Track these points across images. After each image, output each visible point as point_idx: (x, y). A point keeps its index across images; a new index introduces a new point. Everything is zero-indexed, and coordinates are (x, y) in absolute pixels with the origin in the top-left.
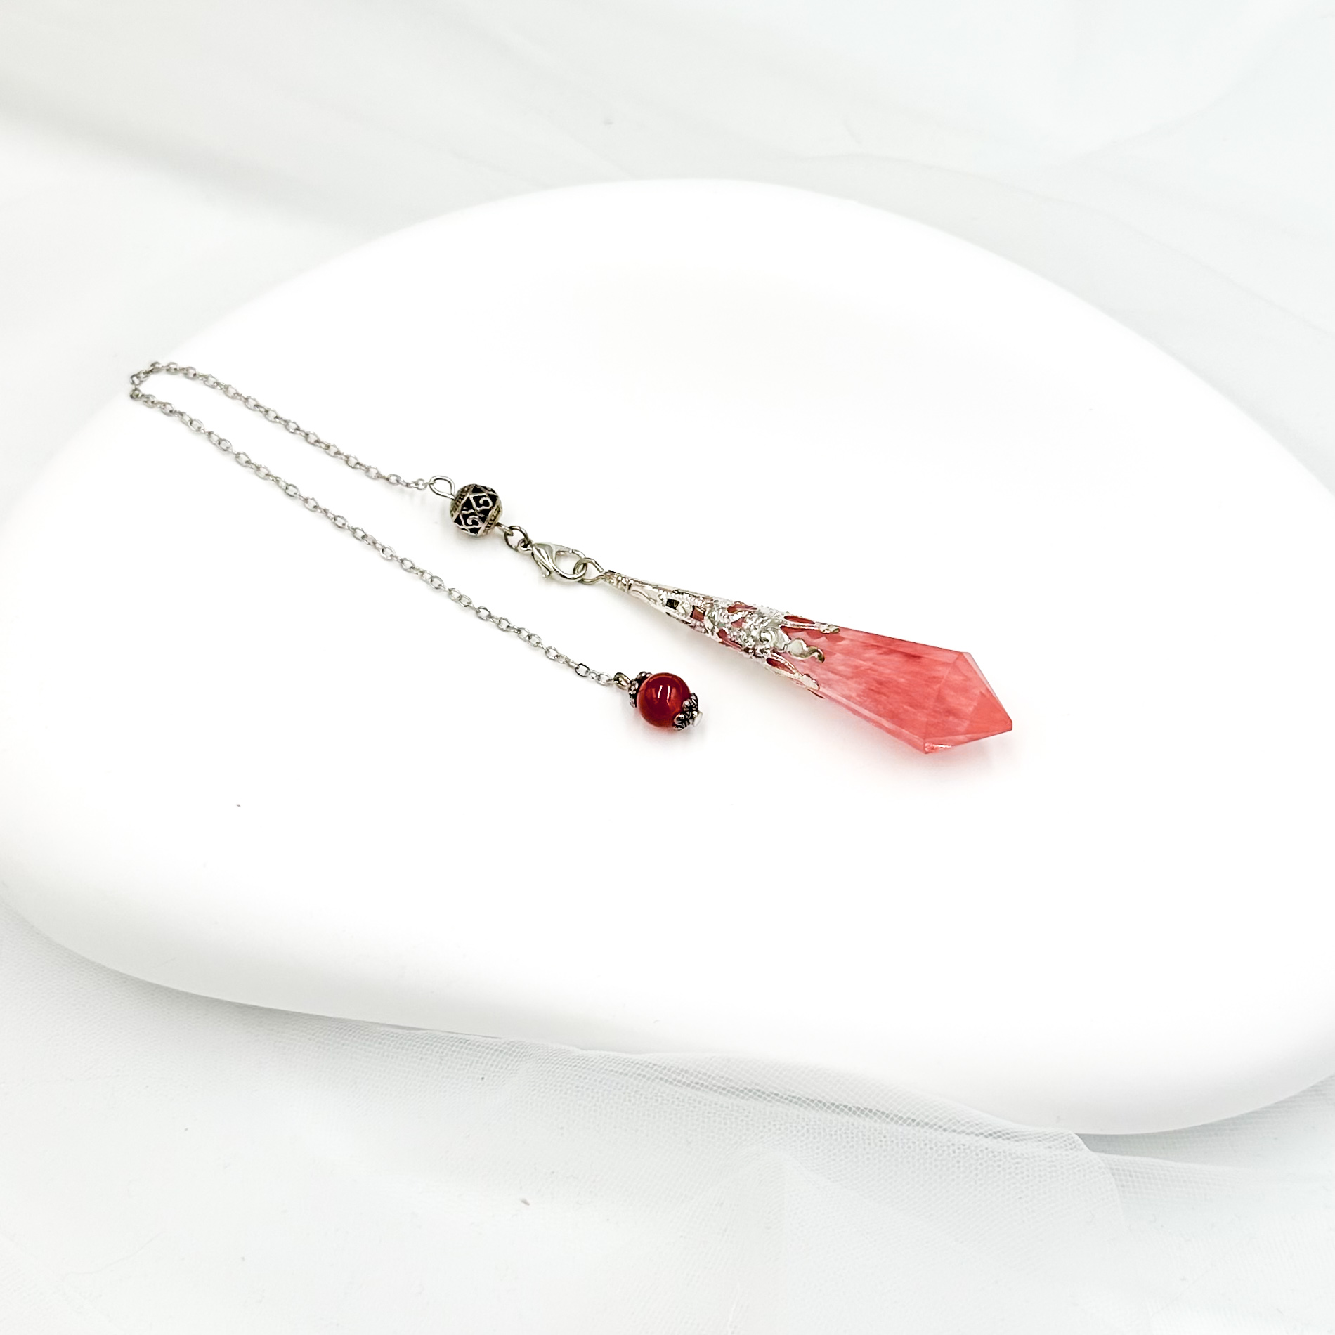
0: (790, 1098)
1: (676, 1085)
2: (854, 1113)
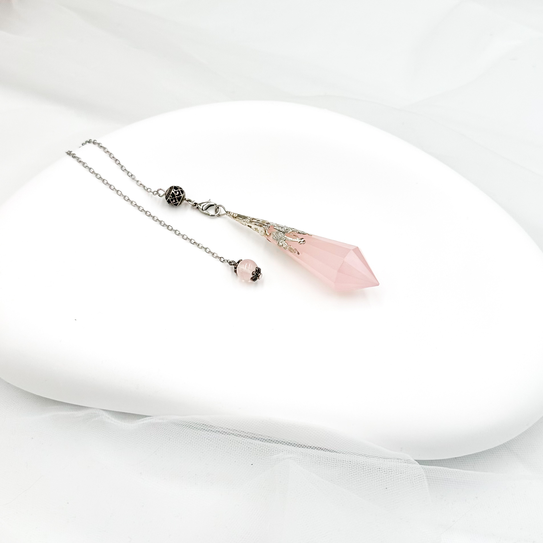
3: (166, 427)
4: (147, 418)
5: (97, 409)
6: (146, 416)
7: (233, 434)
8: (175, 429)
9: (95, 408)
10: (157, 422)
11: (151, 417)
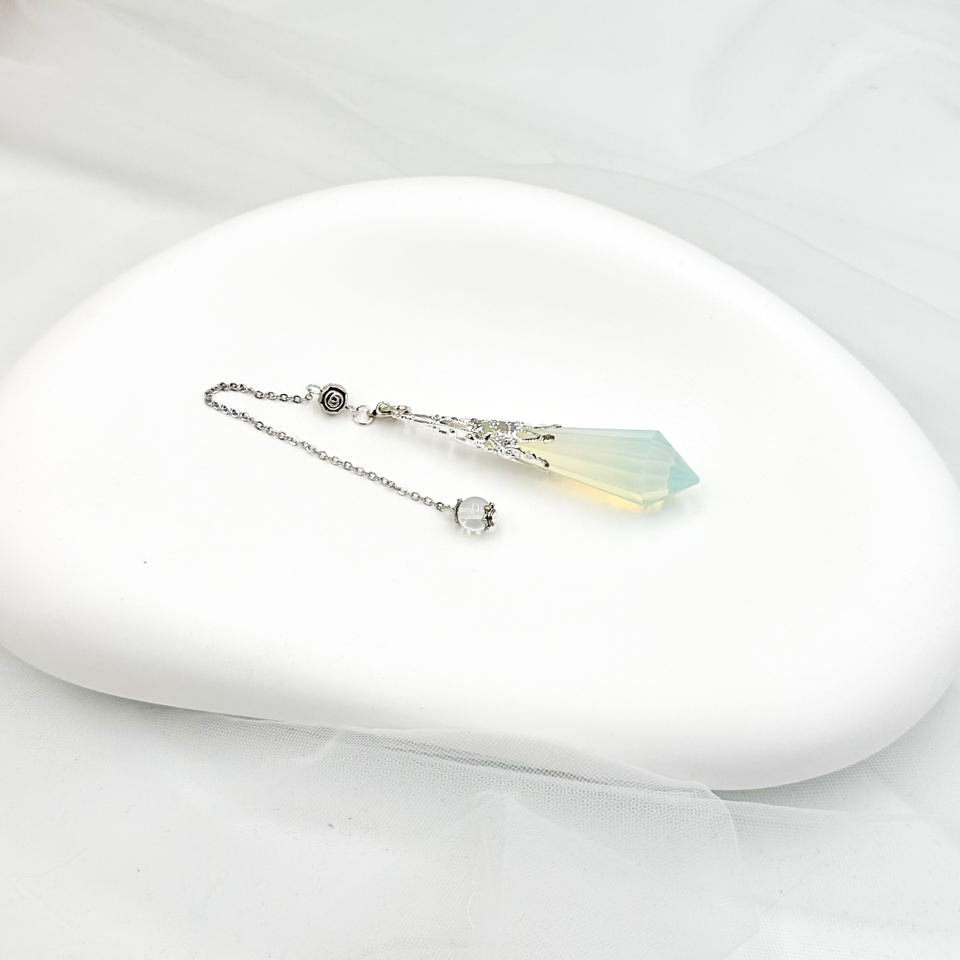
2: (527, 771)
7: (437, 755)
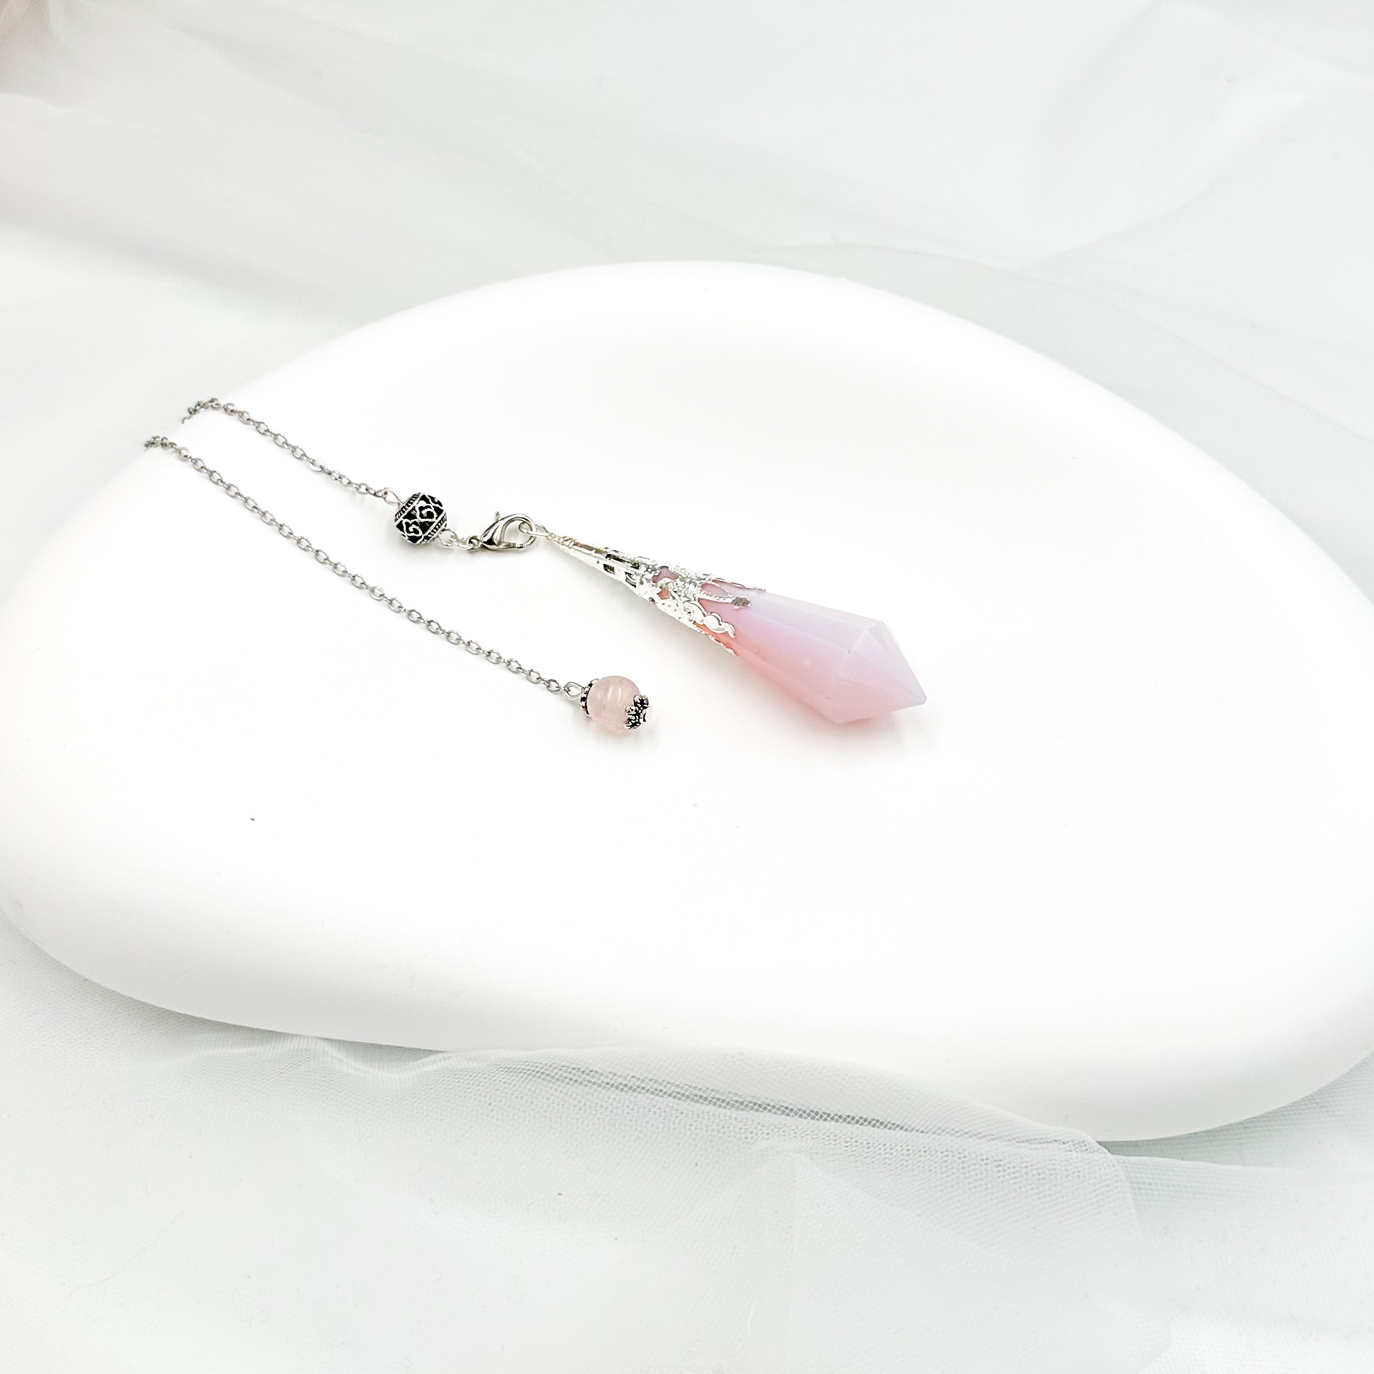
0: (782, 1109)
1: (657, 1095)
3: (485, 1080)
4: (433, 1058)
5: (308, 1037)
6: (431, 1052)
8: (510, 1084)
9: (304, 1036)
10: (463, 1067)
11: (445, 1055)
